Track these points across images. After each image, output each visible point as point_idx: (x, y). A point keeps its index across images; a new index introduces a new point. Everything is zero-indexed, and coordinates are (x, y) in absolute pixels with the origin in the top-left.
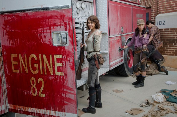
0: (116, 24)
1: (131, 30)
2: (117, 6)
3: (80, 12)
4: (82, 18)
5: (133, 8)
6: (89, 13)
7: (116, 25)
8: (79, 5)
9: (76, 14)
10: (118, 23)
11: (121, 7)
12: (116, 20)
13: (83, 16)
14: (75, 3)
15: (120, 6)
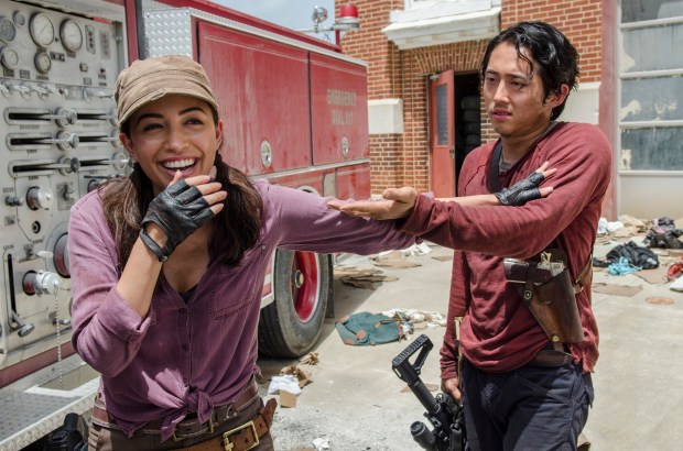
0: (237, 125)
1: (306, 158)
2: (239, 50)
3: (55, 64)
4: (66, 91)
5: (313, 62)
6: (102, 71)
7: (238, 131)
8: (49, 28)
9: (34, 73)
10: (245, 125)
11: (257, 55)
12: (236, 110)
13: (69, 87)
14: (27, 18)
15: (255, 52)
